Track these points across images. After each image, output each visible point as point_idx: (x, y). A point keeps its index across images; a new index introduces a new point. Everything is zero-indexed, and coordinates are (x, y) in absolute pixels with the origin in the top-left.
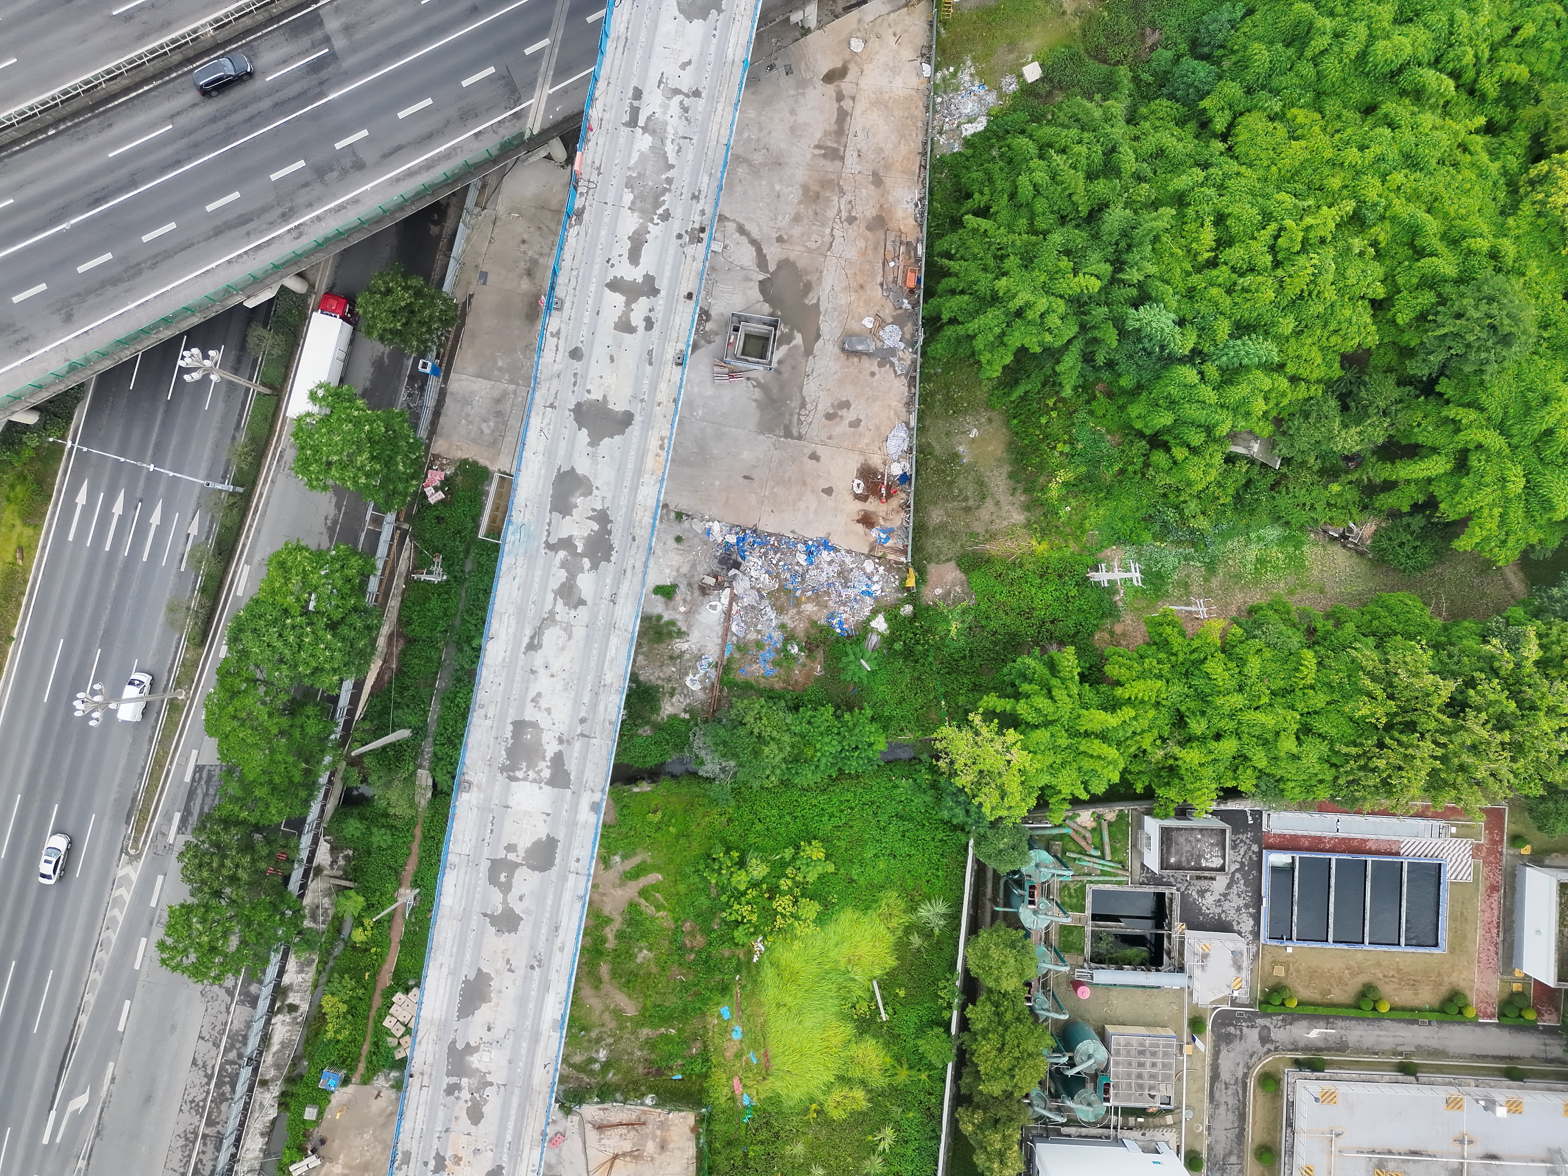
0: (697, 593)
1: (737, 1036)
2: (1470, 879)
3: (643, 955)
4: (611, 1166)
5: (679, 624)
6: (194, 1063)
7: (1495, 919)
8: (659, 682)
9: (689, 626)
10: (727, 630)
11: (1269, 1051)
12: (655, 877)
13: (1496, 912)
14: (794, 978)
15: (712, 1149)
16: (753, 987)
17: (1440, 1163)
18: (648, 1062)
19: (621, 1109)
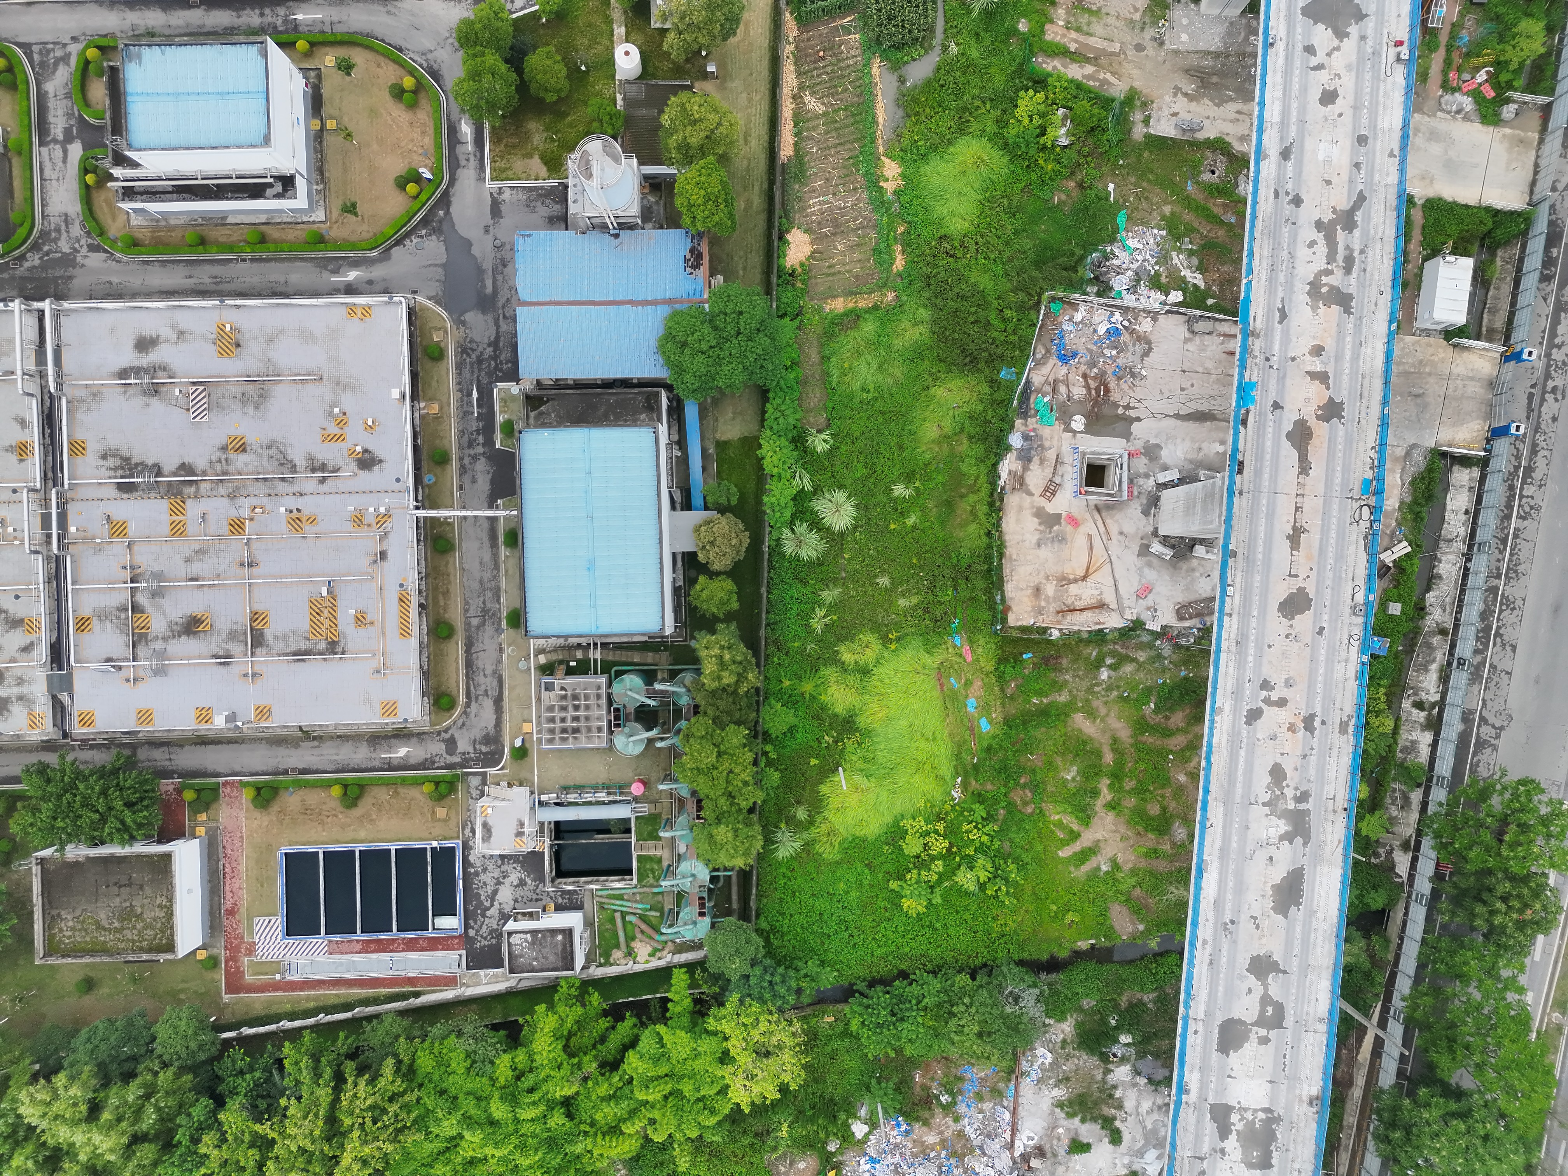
0: (1047, 1148)
1: (972, 702)
2: (256, 920)
3: (1071, 774)
4: (1088, 569)
5: (1063, 1115)
6: (1514, 648)
7: (228, 882)
8: (1077, 1053)
9: (1052, 1113)
10: (1014, 1113)
11: (446, 731)
12: (1064, 853)
13: (227, 888)
14: (920, 766)
15: (988, 592)
16: (960, 753)
17: (274, 652)
18: (1058, 669)
19: (1082, 625)
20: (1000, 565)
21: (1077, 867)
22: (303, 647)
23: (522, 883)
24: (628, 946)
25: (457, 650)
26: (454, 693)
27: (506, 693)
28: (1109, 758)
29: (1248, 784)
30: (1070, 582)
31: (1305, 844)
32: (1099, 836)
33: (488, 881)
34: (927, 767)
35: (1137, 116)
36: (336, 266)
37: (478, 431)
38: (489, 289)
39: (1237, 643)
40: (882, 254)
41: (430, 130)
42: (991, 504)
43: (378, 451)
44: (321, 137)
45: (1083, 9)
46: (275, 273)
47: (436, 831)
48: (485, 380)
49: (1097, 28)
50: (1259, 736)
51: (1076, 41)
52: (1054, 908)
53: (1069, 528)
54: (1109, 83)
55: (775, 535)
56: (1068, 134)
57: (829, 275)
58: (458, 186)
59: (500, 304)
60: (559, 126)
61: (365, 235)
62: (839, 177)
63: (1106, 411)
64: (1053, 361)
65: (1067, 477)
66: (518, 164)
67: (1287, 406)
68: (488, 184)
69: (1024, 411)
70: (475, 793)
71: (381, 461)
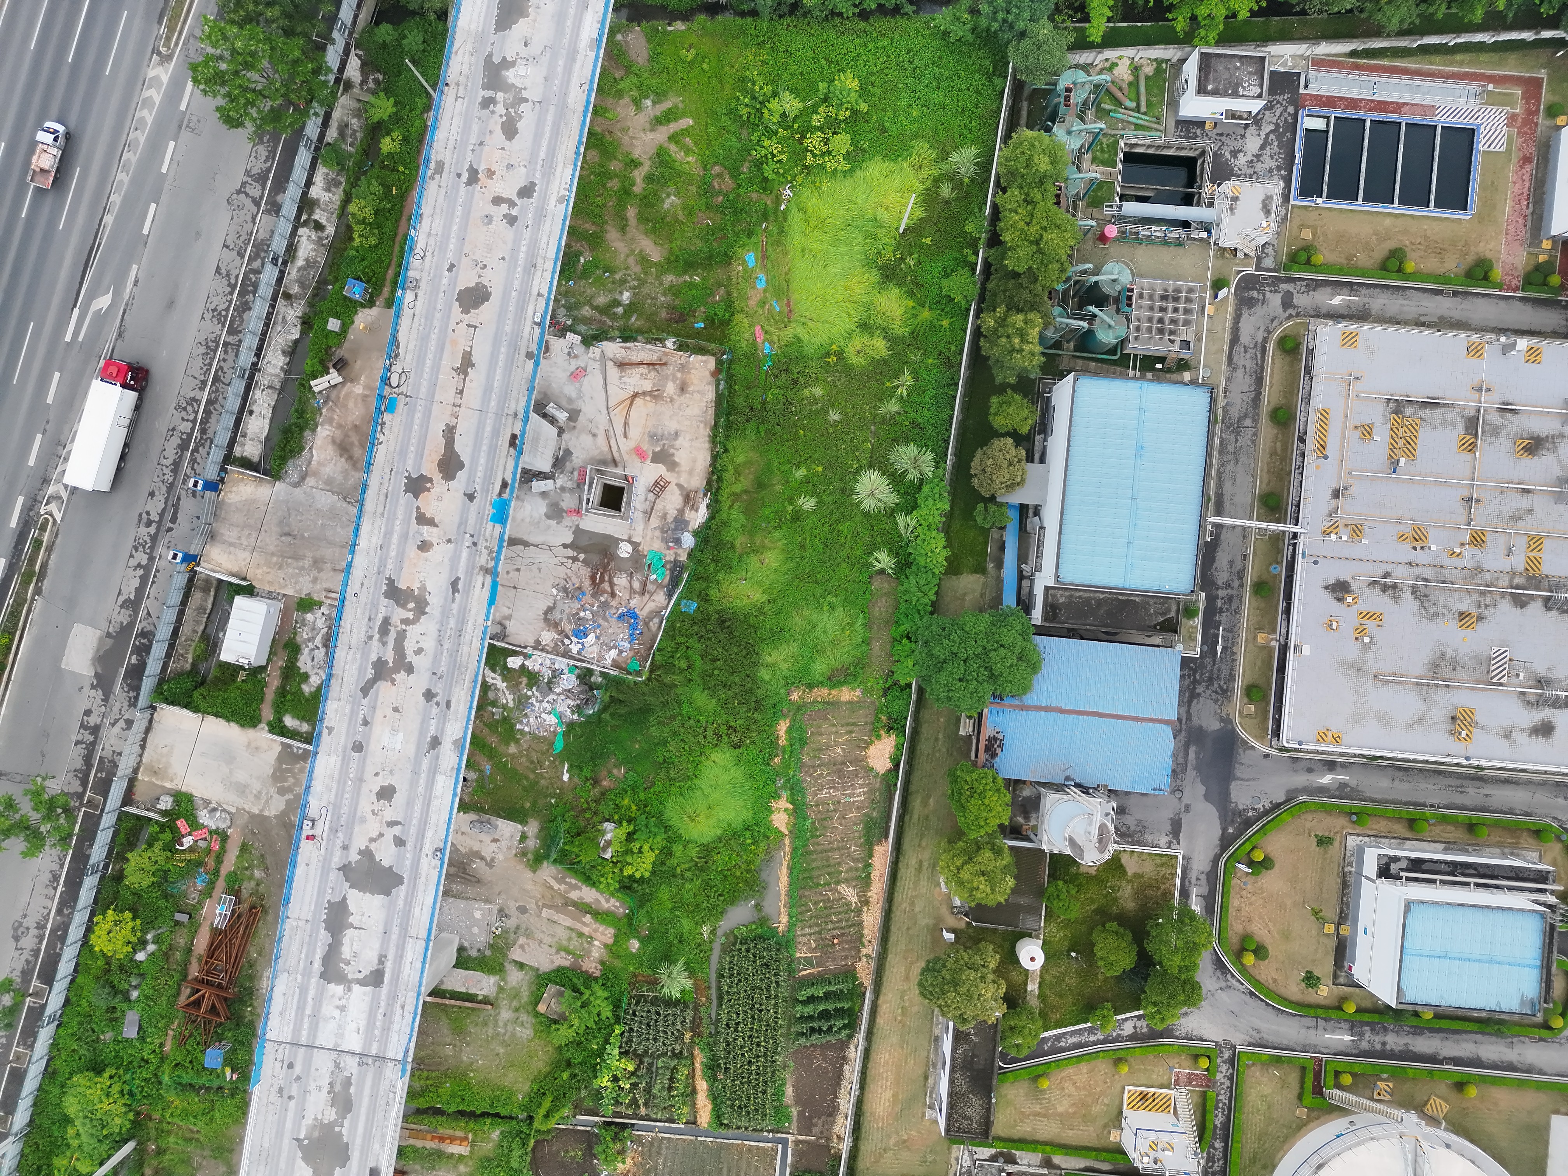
1: (761, 285)
2: (1503, 149)
3: (671, 201)
4: (631, 404)
6: (218, 271)
7: (1526, 190)
11: (1291, 316)
12: (687, 122)
13: (1527, 184)
14: (820, 225)
15: (731, 392)
16: (779, 234)
17: (1457, 410)
18: (671, 308)
19: (643, 349)
20: (717, 416)
21: (676, 107)
22: (1427, 411)
23: (1235, 153)
24: (1137, 78)
25: (1269, 396)
26: (1278, 353)
27: (1226, 348)
28: (631, 213)
29: (540, 123)
30: (650, 393)
31: (490, 55)
32: (650, 136)
33: (1268, 159)
34: (813, 223)
35: (532, 843)
36: (1343, 791)
37: (1221, 611)
38: (1192, 750)
39: (535, 266)
40: (799, 739)
41: (1232, 912)
42: (720, 479)
43: (1328, 598)
44: (1340, 917)
45: (574, 954)
46: (1403, 790)
47: (1313, 215)
48: (1208, 661)
49: (562, 934)
50: (523, 170)
51: (584, 924)
52: (705, 66)
53: (645, 447)
54: (555, 879)
55: (941, 471)
56: (603, 833)
57: (854, 724)
58: (1211, 855)
59: (1183, 734)
60: (1104, 901)
61: (1309, 816)
62: (831, 818)
63: (595, 558)
64: (643, 614)
65: (641, 498)
66: (1148, 869)
67: (460, 496)
68: (1180, 853)
69: (676, 569)
70: (1270, 250)
71: (1326, 588)
